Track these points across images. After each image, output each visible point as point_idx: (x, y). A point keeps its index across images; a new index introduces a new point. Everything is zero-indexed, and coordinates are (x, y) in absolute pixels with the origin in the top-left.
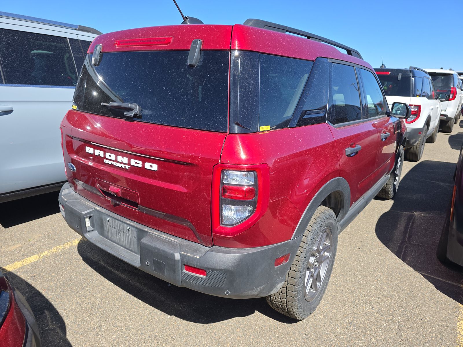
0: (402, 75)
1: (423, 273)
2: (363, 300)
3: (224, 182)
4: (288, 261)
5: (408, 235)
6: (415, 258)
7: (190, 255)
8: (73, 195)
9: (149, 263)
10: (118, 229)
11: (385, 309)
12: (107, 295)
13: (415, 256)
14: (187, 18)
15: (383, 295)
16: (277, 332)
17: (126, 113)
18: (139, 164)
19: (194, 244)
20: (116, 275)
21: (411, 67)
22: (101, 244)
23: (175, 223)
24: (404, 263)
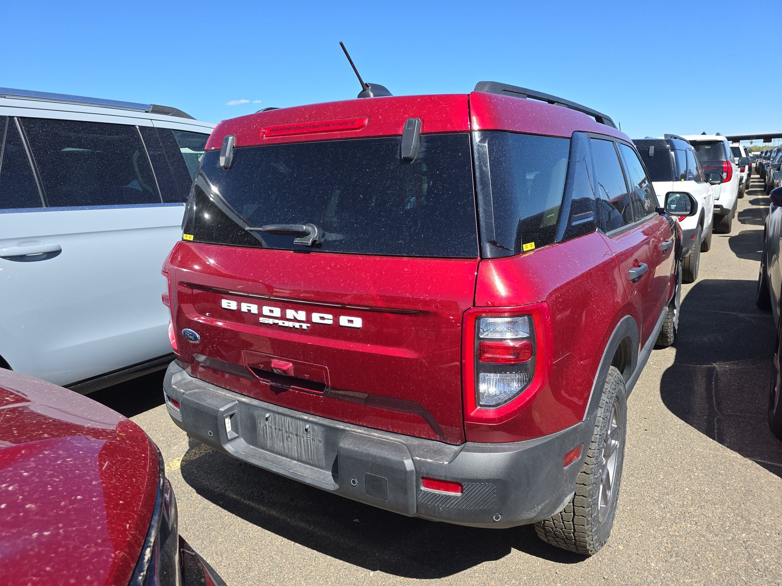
0: (655, 148)
1: (757, 460)
2: (679, 513)
3: (481, 337)
4: (580, 458)
5: (716, 401)
6: (738, 437)
7: (431, 461)
8: (191, 382)
9: (356, 481)
10: (286, 432)
11: (717, 523)
12: (257, 548)
13: (737, 434)
14: (368, 86)
15: (706, 501)
16: (558, 580)
17: (297, 241)
18: (329, 319)
19: (431, 443)
20: (261, 513)
21: (666, 136)
22: (255, 459)
23: (394, 411)
24: (724, 447)
